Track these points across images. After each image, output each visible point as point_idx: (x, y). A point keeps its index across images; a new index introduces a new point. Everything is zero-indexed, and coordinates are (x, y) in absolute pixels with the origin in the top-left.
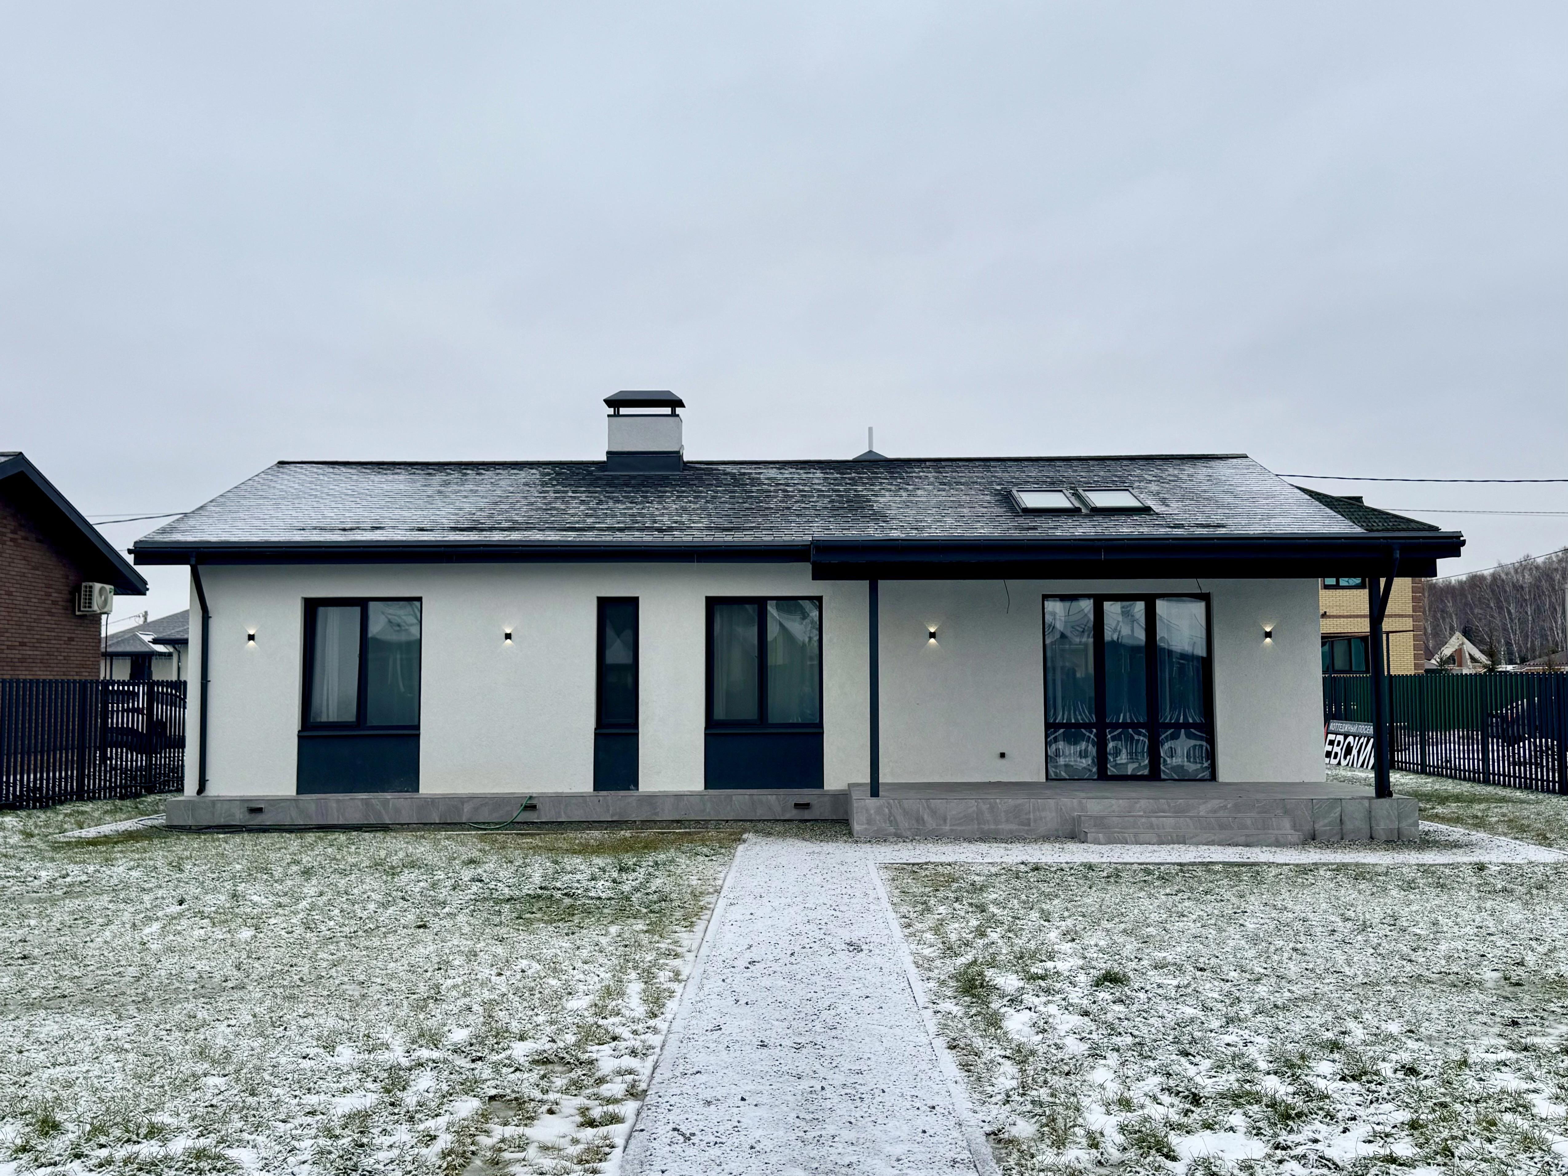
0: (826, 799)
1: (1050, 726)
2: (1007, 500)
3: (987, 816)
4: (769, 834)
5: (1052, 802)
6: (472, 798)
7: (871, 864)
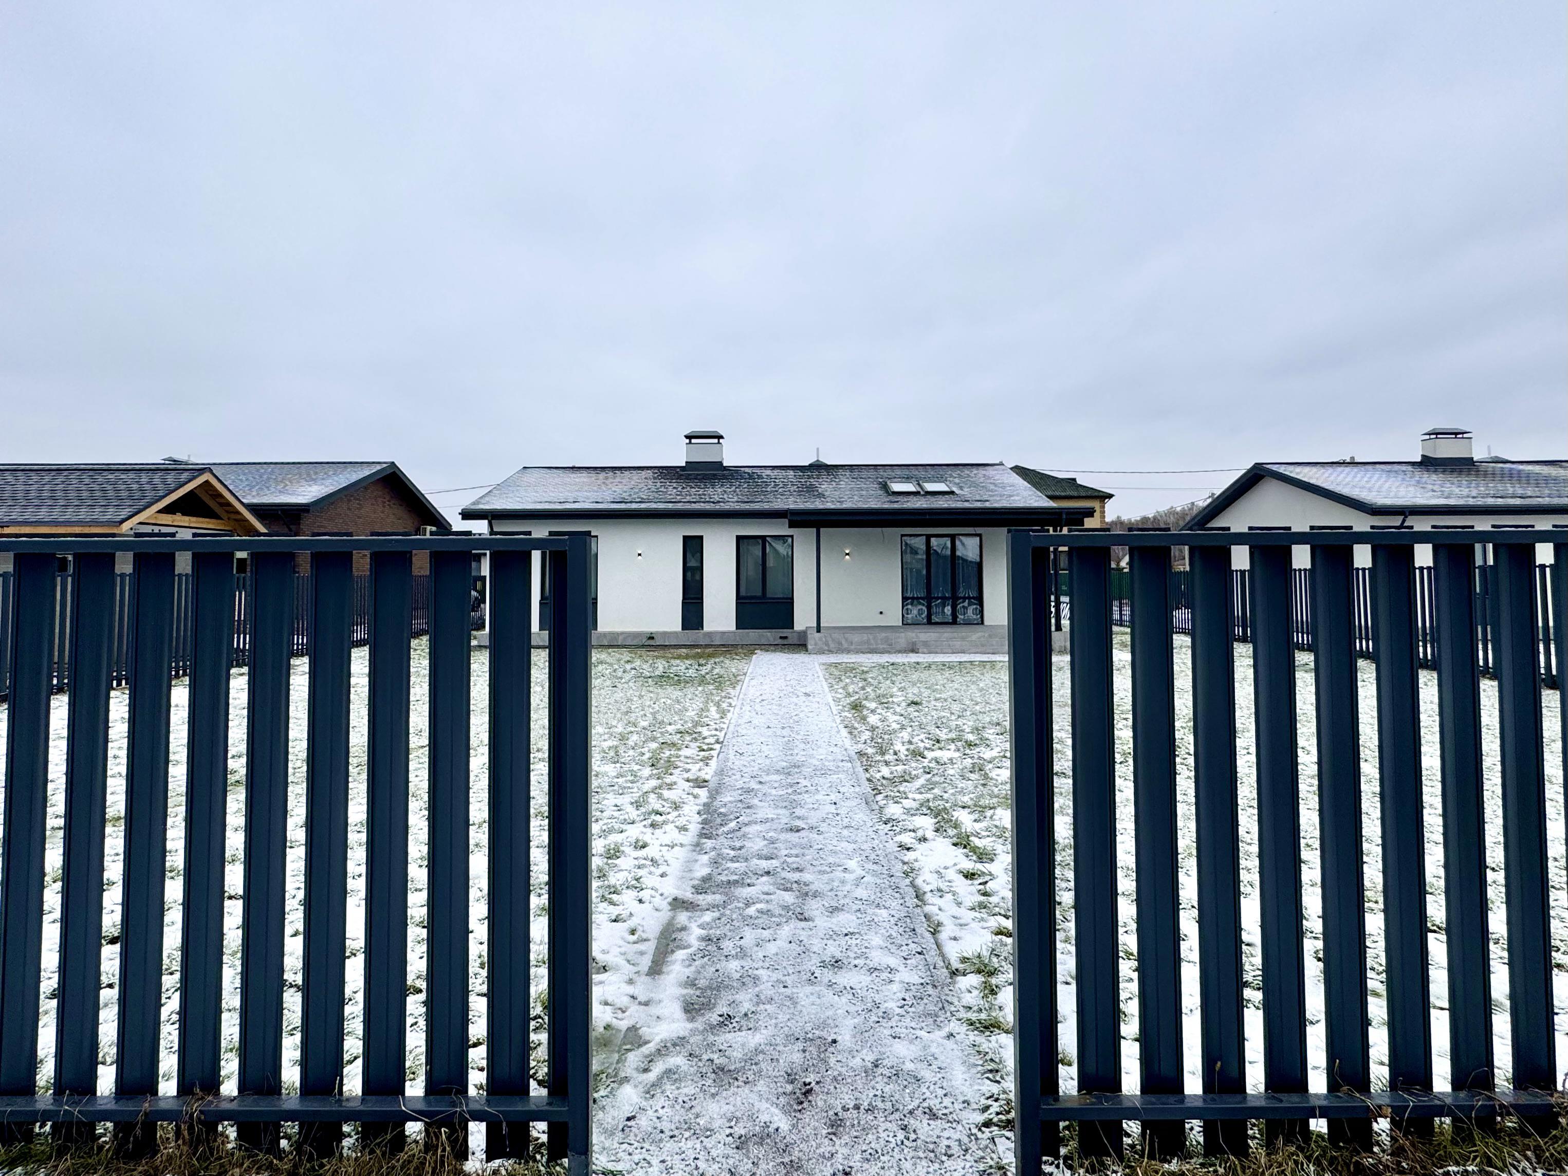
0: (796, 634)
1: (904, 599)
2: (885, 487)
3: (872, 641)
4: (768, 651)
5: (903, 634)
6: (622, 633)
7: (816, 664)
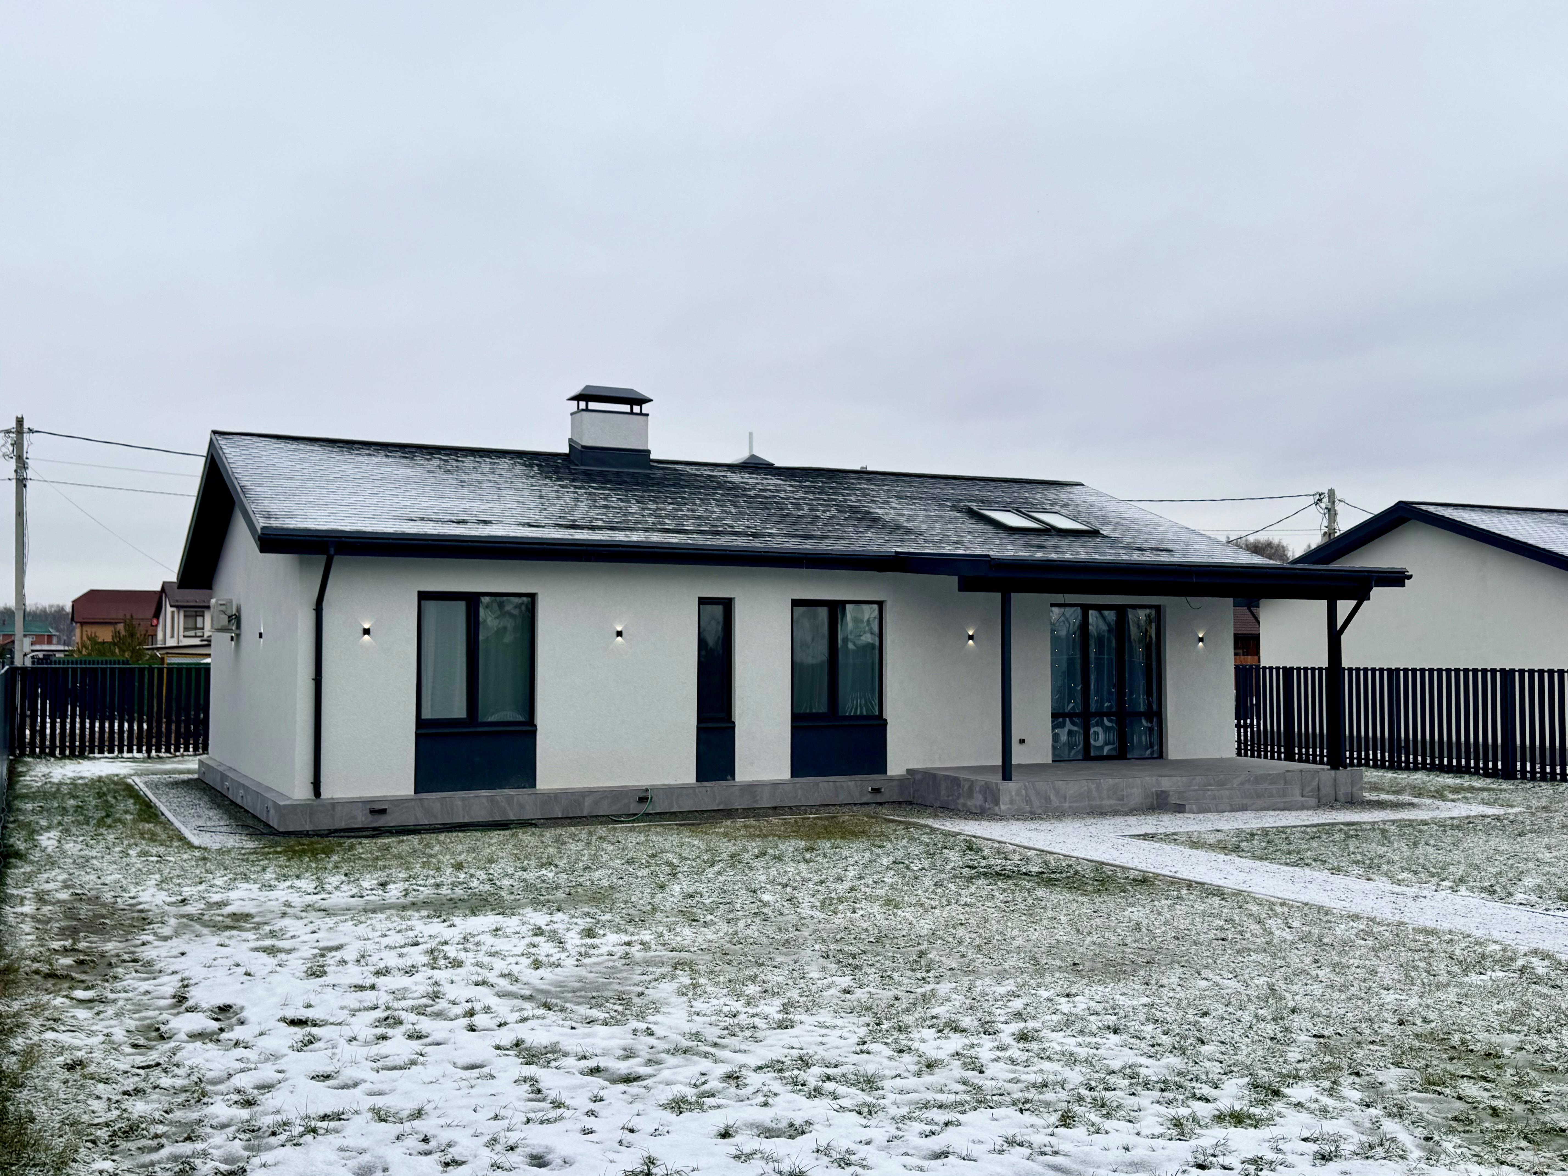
0: (895, 783)
6: (591, 792)
